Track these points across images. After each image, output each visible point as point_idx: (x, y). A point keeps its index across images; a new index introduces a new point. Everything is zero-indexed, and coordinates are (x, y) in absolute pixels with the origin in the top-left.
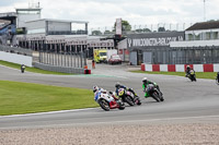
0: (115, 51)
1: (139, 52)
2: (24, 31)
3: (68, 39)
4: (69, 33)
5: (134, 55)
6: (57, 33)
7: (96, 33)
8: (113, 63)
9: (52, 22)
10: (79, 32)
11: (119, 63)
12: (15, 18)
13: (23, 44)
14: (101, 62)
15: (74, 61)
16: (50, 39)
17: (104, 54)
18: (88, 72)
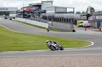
0: (87, 21)
1: (99, 22)
2: (45, 12)
3: (65, 15)
4: (66, 13)
6: (60, 13)
7: (78, 13)
9: (58, 8)
10: (70, 12)
11: (89, 27)
12: (41, 5)
13: (45, 18)
14: (80, 26)
15: (68, 26)
16: (57, 15)
17: (82, 23)
18: (74, 31)
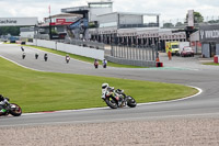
0: (187, 43)
1: (212, 44)
8: (186, 55)
9: (123, 15)
10: (151, 25)
11: (191, 55)
13: (96, 38)
18: (160, 65)
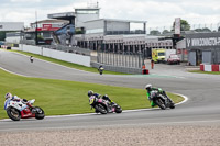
0: (174, 51)
1: (199, 52)
2: (82, 31)
3: (126, 39)
5: (193, 54)
6: (116, 33)
7: (154, 33)
8: (172, 63)
9: (110, 22)
12: (74, 18)
13: (82, 44)
14: (159, 62)
15: (132, 61)
16: (108, 39)
17: (163, 54)
18: (146, 72)
